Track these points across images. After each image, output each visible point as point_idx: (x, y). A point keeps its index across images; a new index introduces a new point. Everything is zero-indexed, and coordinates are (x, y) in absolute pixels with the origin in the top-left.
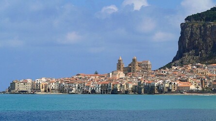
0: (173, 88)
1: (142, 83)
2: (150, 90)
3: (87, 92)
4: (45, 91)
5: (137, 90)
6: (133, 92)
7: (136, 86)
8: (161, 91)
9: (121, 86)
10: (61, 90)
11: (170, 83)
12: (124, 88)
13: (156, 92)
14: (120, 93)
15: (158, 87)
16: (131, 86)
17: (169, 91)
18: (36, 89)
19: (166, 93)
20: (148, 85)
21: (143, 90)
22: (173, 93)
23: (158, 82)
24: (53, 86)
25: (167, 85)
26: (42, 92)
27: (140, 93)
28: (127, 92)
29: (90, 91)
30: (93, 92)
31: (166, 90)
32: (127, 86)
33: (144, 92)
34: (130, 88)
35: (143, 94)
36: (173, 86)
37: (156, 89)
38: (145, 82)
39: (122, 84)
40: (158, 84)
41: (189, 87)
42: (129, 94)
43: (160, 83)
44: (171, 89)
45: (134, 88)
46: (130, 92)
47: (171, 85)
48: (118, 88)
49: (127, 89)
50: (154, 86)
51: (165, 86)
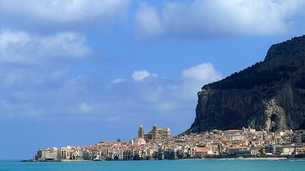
0: (192, 153)
1: (162, 149)
2: (170, 156)
3: (111, 159)
4: (71, 158)
5: (157, 156)
6: (154, 157)
7: (156, 152)
8: (180, 156)
9: (142, 152)
10: (86, 157)
11: (189, 149)
12: (145, 154)
13: (176, 157)
14: (141, 159)
15: (177, 152)
16: (151, 152)
17: (188, 156)
18: (61, 156)
19: (185, 158)
20: (168, 150)
21: (163, 156)
22: (192, 158)
23: (177, 148)
24: (78, 153)
25: (186, 151)
26: (67, 160)
27: (160, 159)
28: (148, 158)
29: (113, 158)
30: (116, 158)
31: (185, 155)
32: (148, 152)
33: (165, 158)
34: (151, 154)
35: (163, 159)
36: (192, 151)
37: (176, 155)
38: (165, 148)
39: (144, 151)
40: (177, 150)
41: (207, 152)
42: (150, 160)
43: (179, 149)
44: (190, 154)
45: (155, 154)
46: (151, 158)
47: (189, 151)
48: (140, 154)
49: (148, 155)
50: (173, 152)
51: (184, 152)
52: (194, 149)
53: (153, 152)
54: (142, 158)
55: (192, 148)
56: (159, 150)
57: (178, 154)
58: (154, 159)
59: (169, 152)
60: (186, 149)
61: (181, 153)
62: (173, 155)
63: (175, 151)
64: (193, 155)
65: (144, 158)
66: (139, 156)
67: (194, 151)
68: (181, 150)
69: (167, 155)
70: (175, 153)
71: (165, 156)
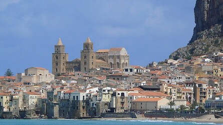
0: (119, 105)
1: (55, 93)
5: (44, 109)
6: (37, 113)
7: (43, 101)
9: (11, 100)
11: (114, 95)
12: (17, 104)
13: (83, 112)
15: (87, 102)
16: (33, 100)
17: (112, 111)
19: (103, 115)
20: (67, 97)
21: (56, 110)
22: (119, 115)
23: (88, 91)
25: (106, 98)
27: (50, 116)
28: (23, 115)
31: (104, 109)
32: (25, 100)
33: (60, 115)
34: (32, 104)
35: (56, 118)
36: (120, 100)
37: (83, 107)
38: (62, 92)
39: (14, 96)
40: (87, 96)
41: (157, 102)
42: (29, 118)
43: (92, 94)
44: (114, 107)
45: (41, 106)
46: (30, 114)
47: (114, 98)
48: (4, 105)
49: (25, 108)
50: (78, 101)
51: (102, 100)
52: (126, 94)
53: (35, 100)
54: (9, 113)
55: (120, 92)
56: (48, 96)
57: (88, 105)
58: (36, 116)
59: (68, 100)
60: (107, 95)
61: (95, 104)
62: (77, 107)
63: (81, 99)
64: (122, 108)
65: (13, 114)
66: (3, 110)
67: (125, 100)
68: (96, 96)
69: (64, 109)
70: (82, 104)
71: (60, 111)
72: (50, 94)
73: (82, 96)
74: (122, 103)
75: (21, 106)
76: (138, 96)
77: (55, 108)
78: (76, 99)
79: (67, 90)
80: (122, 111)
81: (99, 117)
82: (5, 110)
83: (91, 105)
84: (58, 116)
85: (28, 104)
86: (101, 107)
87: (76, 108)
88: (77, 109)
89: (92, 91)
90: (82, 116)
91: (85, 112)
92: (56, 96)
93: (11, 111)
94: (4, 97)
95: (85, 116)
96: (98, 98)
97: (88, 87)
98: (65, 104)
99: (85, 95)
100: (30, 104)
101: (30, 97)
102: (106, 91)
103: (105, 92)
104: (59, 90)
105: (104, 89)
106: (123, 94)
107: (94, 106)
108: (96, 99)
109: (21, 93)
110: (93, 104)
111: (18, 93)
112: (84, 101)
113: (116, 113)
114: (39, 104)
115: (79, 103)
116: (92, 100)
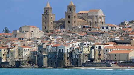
0: (97, 56)
1: (45, 47)
6: (30, 63)
7: (34, 53)
8: (76, 62)
9: (8, 53)
11: (93, 48)
12: (13, 56)
13: (67, 62)
14: (6, 65)
15: (71, 54)
16: (26, 53)
17: (91, 61)
19: (84, 65)
20: (54, 50)
21: (45, 60)
23: (71, 45)
25: (86, 51)
27: (40, 66)
28: (18, 64)
31: (84, 60)
32: (20, 52)
33: (48, 65)
34: (25, 56)
35: (45, 67)
36: (98, 52)
37: (68, 58)
38: (50, 46)
39: (10, 50)
40: (71, 49)
41: (128, 54)
42: (23, 68)
43: (75, 48)
44: (93, 58)
45: (33, 57)
46: (24, 64)
47: (93, 51)
48: (2, 57)
49: (20, 59)
50: (63, 53)
51: (83, 52)
52: (103, 47)
53: (28, 53)
55: (98, 46)
56: (39, 49)
57: (72, 56)
58: (29, 66)
59: (55, 53)
60: (87, 48)
61: (78, 56)
62: (63, 58)
63: (66, 51)
64: (100, 59)
65: (10, 64)
66: (1, 61)
67: (102, 52)
68: (78, 49)
69: (52, 59)
70: (66, 55)
71: (48, 61)
72: (40, 47)
73: (66, 49)
74: (100, 55)
75: (16, 57)
76: (113, 49)
77: (44, 59)
78: (61, 52)
79: (54, 44)
80: (99, 61)
81: (81, 67)
82: (3, 61)
83: (74, 56)
84: (47, 65)
85: (22, 56)
86: (82, 58)
87: (61, 59)
88: (63, 59)
89: (75, 45)
90: (66, 65)
91: (69, 62)
92: (45, 49)
93: (8, 61)
94: (3, 50)
95: (69, 65)
96: (80, 51)
97: (71, 42)
98: (52, 56)
99: (69, 48)
100: (24, 56)
101: (23, 50)
102: (87, 45)
103: (85, 46)
104: (48, 44)
105: (84, 43)
106: (100, 48)
107: (77, 57)
108: (78, 51)
109: (16, 47)
110: (75, 55)
111: (14, 47)
112: (68, 53)
113: (94, 63)
114: (31, 56)
115: (64, 55)
116: (75, 52)
